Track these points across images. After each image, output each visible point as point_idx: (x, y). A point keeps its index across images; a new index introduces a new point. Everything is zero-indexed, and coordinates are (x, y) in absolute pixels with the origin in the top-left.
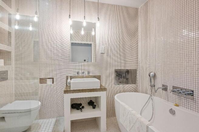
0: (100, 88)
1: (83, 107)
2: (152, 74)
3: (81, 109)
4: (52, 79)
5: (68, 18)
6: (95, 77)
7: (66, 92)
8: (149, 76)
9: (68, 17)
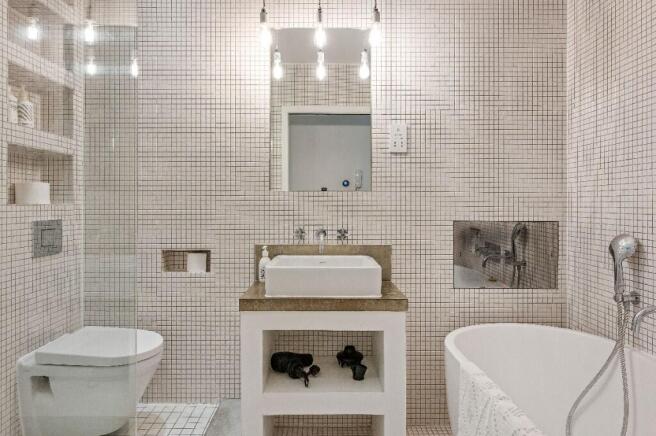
0: (380, 296)
1: (315, 371)
2: (623, 243)
3: (306, 376)
4: (205, 255)
5: (259, 20)
6: (366, 251)
7: (246, 304)
8: (612, 252)
9: (259, 16)
